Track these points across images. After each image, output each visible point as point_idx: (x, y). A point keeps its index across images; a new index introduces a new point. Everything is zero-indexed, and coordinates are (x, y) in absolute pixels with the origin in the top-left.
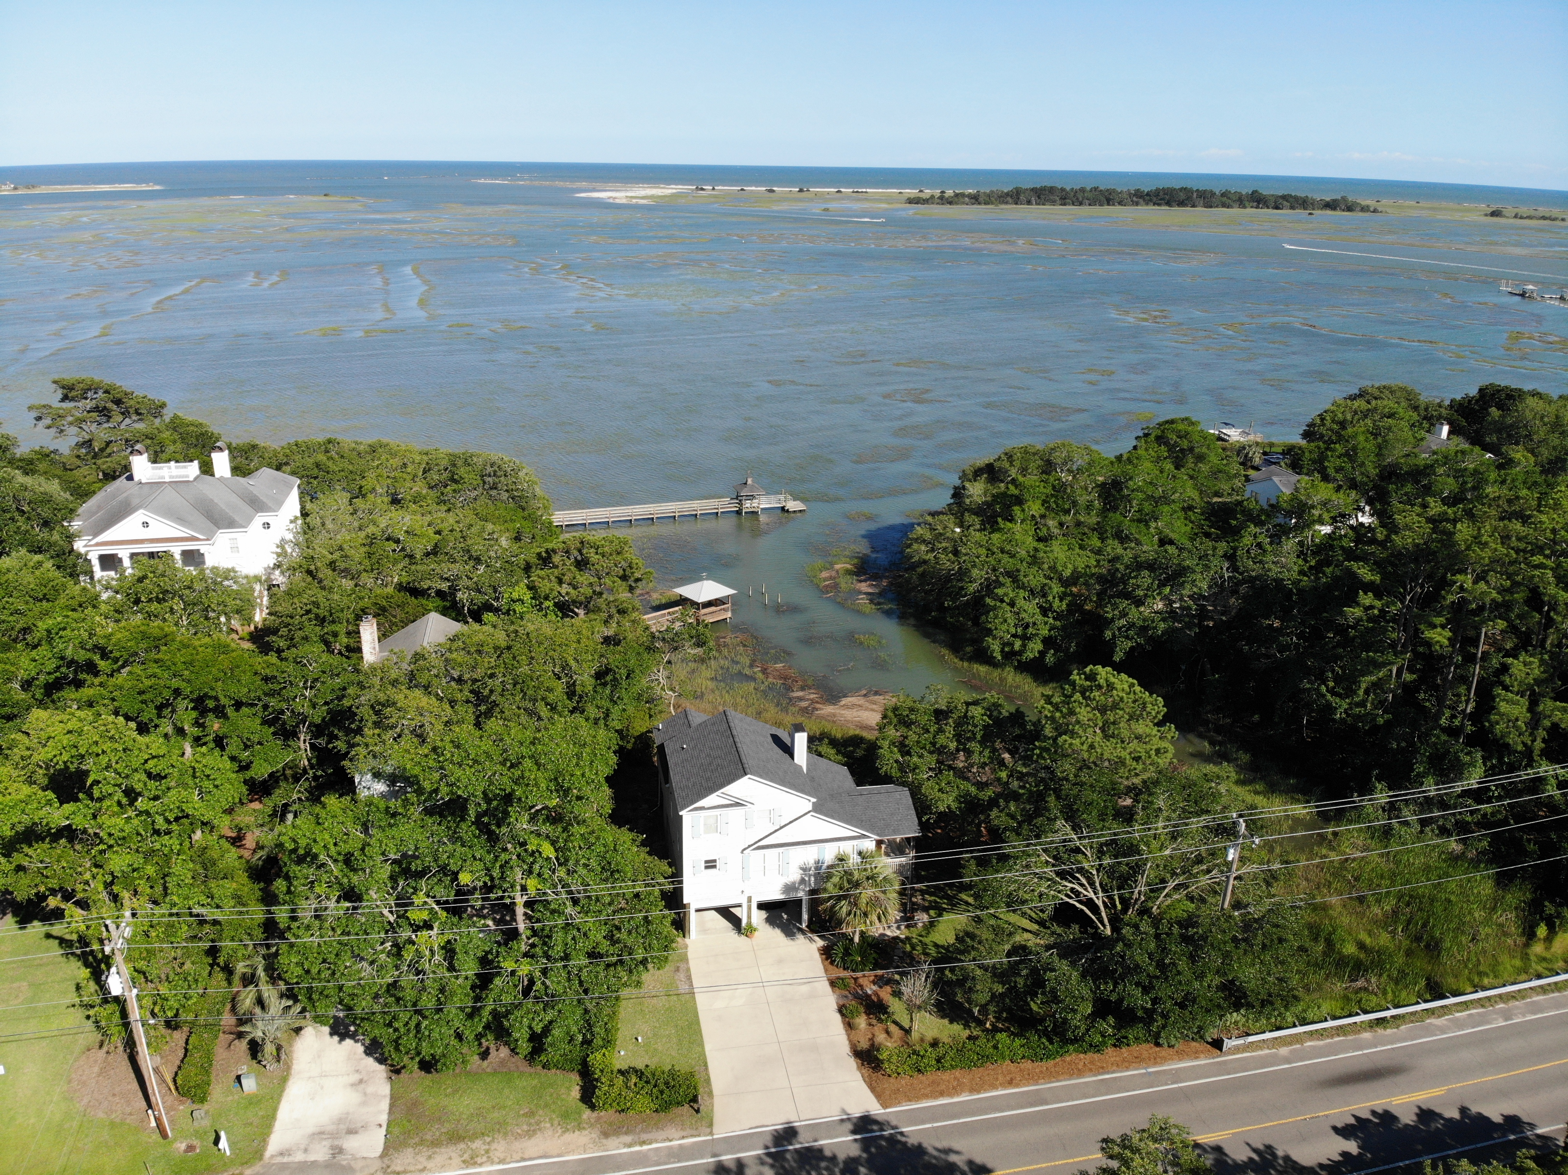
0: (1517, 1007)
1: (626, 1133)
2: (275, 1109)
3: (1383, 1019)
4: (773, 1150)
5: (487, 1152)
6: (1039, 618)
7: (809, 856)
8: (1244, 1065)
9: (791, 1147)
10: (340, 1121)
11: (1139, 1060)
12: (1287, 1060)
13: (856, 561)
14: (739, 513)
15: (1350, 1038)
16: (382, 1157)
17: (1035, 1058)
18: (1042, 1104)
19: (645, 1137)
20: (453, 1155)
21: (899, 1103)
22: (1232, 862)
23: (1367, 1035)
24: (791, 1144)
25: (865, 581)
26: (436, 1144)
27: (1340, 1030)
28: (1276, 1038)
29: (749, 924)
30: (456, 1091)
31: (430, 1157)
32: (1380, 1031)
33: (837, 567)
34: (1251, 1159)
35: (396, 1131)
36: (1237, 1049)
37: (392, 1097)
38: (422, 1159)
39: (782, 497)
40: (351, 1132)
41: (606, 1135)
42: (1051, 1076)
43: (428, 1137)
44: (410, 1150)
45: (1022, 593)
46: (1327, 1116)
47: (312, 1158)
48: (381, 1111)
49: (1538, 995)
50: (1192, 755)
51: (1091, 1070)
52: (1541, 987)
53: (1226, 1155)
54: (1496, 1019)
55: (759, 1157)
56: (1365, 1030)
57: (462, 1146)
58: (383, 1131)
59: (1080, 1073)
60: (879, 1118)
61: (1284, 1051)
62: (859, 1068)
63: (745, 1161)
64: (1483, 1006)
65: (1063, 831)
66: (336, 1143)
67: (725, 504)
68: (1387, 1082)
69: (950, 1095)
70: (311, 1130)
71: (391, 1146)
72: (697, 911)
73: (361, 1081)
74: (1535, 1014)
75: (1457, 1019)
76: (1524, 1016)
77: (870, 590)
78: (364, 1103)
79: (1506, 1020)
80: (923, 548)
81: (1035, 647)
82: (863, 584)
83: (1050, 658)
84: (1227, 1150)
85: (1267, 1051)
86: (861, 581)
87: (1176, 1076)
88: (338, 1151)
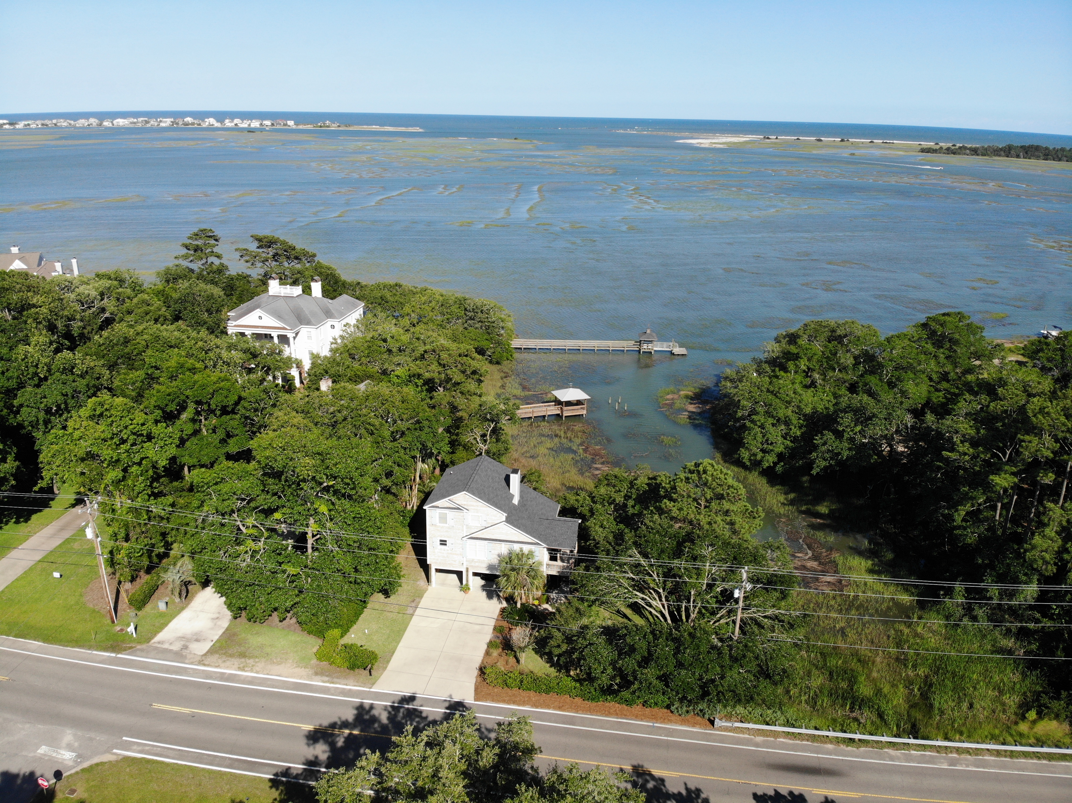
1: (327, 676)
2: (170, 621)
3: (851, 740)
4: (396, 705)
5: (253, 666)
7: (504, 549)
8: (723, 739)
9: (406, 706)
10: (196, 634)
12: (757, 745)
14: (639, 351)
15: (816, 744)
16: (203, 655)
18: (570, 724)
19: (335, 680)
20: (236, 663)
22: (738, 598)
23: (830, 746)
24: (408, 704)
26: (232, 656)
27: (813, 738)
28: (759, 730)
29: (467, 585)
30: (257, 633)
31: (224, 661)
32: (843, 747)
35: (218, 645)
37: (227, 629)
38: (220, 661)
39: (671, 344)
40: (197, 640)
41: (316, 674)
43: (230, 652)
44: (217, 656)
47: (171, 648)
48: (216, 635)
52: (998, 751)
55: (386, 706)
56: (831, 742)
57: (243, 660)
58: (212, 644)
60: (467, 705)
61: (759, 739)
62: (477, 677)
63: (374, 706)
65: (635, 556)
66: (187, 644)
67: (628, 345)
70: (180, 634)
71: (212, 651)
72: (438, 571)
73: (217, 618)
77: (694, 410)
78: (212, 629)
81: (770, 459)
83: (779, 468)
85: (747, 736)
87: (671, 733)
88: (185, 647)
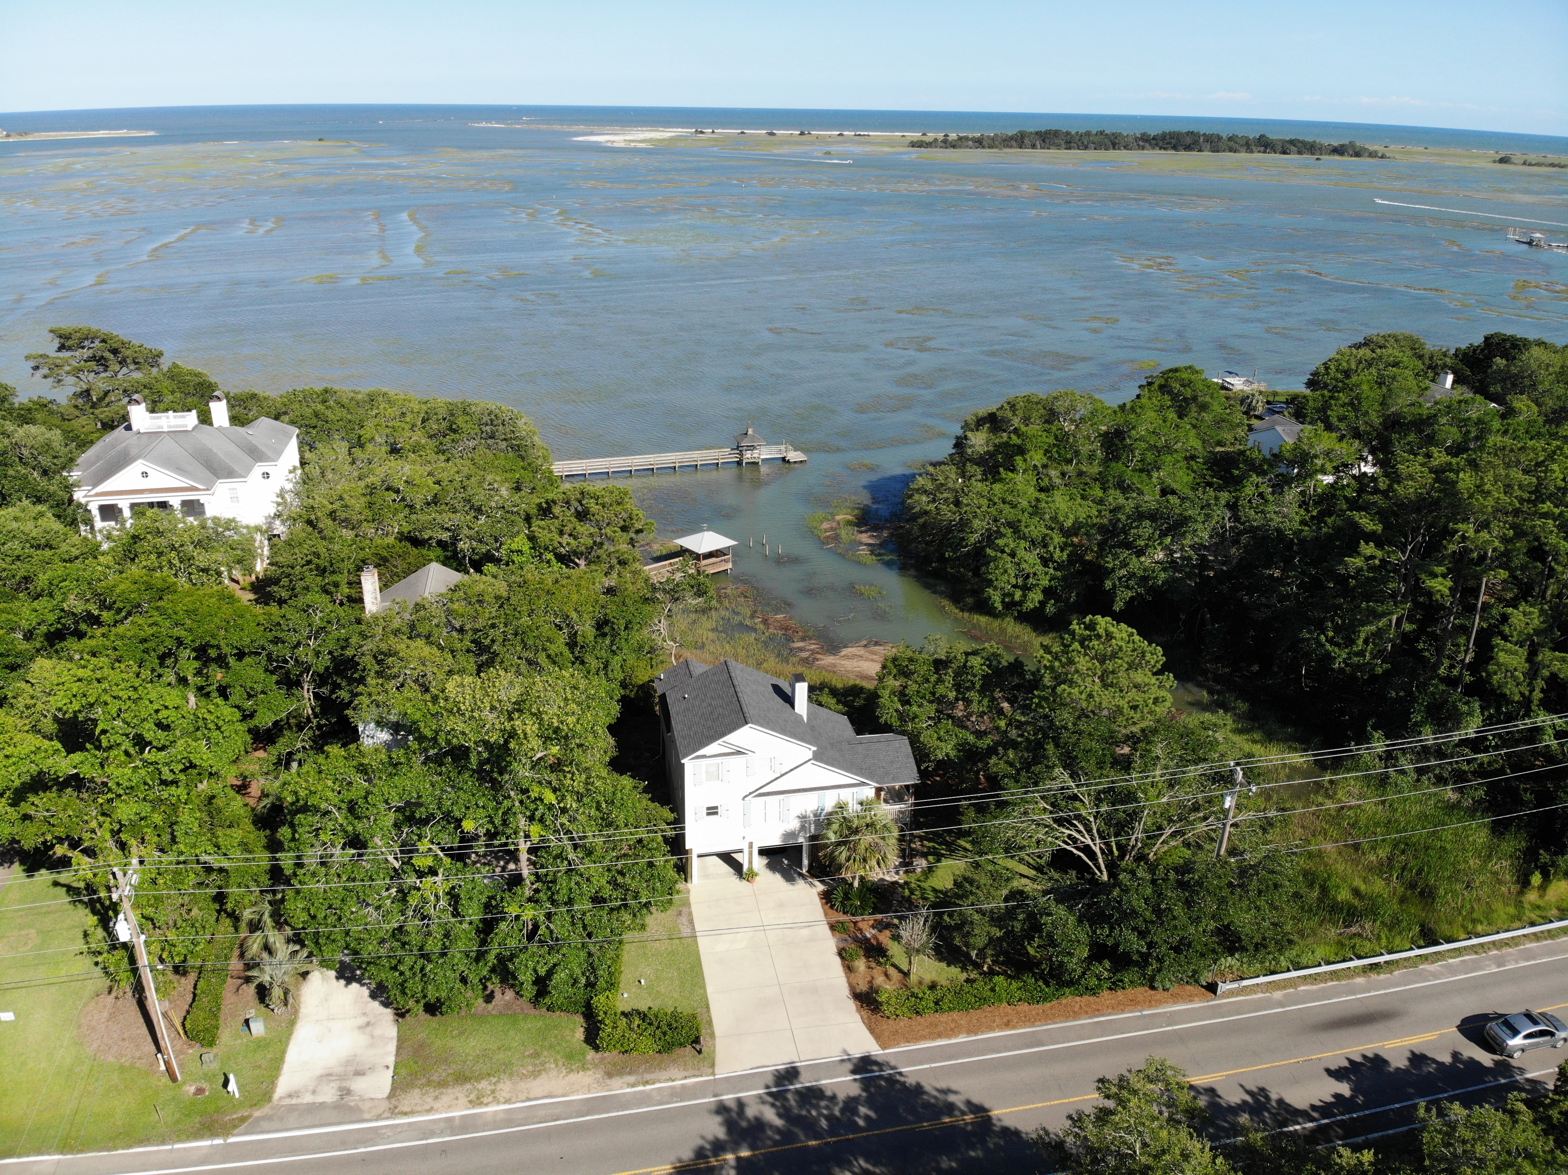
0: (1511, 954)
1: (630, 1074)
2: (284, 1052)
3: (1377, 965)
4: (774, 1090)
5: (493, 1092)
6: (1040, 568)
7: (809, 804)
8: (1238, 1008)
9: (791, 1087)
10: (348, 1063)
11: (1134, 1003)
12: (1281, 1004)
13: (856, 512)
14: (739, 463)
15: (1343, 982)
16: (389, 1097)
17: (1032, 1000)
18: (1038, 1045)
19: (648, 1077)
20: (460, 1095)
21: (897, 1044)
22: (1228, 810)
23: (1360, 980)
24: (792, 1084)
25: (866, 532)
26: (442, 1084)
27: (1334, 975)
28: (1270, 983)
29: (750, 869)
30: (461, 1033)
31: (436, 1098)
32: (1374, 976)
33: (838, 518)
34: (1245, 1102)
35: (403, 1072)
36: (1231, 993)
37: (399, 1039)
38: (429, 1100)
39: (783, 447)
40: (359, 1073)
41: (609, 1075)
42: (1047, 1018)
43: (435, 1078)
44: (417, 1091)
45: (1023, 544)
46: (1320, 1059)
47: (320, 1099)
48: (388, 1053)
49: (1531, 942)
50: (1191, 704)
51: (1086, 1012)
52: (1534, 934)
53: (1219, 1097)
54: (1489, 966)
55: (759, 1097)
56: (1358, 975)
57: (468, 1086)
58: (390, 1072)
59: (1076, 1015)
60: (879, 1059)
61: (1278, 995)
62: (858, 1011)
63: (745, 1101)
64: (1476, 953)
65: (1061, 778)
66: (344, 1084)
67: (724, 454)
68: (1380, 1026)
69: (949, 1037)
70: (319, 1072)
71: (399, 1086)
72: (699, 856)
73: (368, 1024)
74: (1528, 960)
75: (1451, 965)
76: (1517, 962)
77: (871, 541)
78: (372, 1046)
79: (1499, 966)
80: (924, 498)
81: (1035, 597)
82: (864, 535)
83: (1050, 609)
84: (1220, 1092)
85: (1260, 995)
86: (861, 532)
87: (1171, 1018)
88: (346, 1092)
